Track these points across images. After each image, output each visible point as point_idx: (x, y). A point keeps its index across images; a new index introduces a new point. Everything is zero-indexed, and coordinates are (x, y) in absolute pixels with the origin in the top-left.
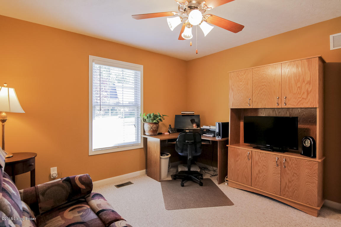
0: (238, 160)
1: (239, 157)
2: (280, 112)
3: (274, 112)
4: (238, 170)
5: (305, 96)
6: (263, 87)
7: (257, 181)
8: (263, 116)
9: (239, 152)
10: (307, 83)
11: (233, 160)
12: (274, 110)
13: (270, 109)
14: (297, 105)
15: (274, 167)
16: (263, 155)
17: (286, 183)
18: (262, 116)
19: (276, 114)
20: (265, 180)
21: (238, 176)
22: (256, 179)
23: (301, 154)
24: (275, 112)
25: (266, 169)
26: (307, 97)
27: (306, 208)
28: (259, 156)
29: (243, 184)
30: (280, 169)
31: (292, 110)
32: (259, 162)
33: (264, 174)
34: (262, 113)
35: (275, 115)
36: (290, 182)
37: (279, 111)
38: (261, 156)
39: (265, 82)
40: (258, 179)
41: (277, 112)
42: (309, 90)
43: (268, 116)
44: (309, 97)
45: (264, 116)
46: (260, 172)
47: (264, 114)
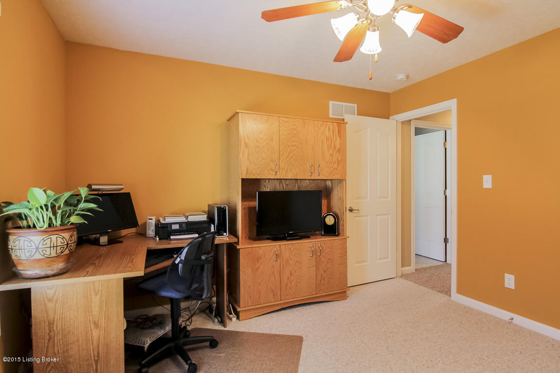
0: (259, 267)
1: (260, 261)
2: (288, 185)
3: (281, 185)
4: (260, 284)
5: (336, 166)
6: (293, 148)
7: (288, 288)
8: (267, 190)
9: (261, 252)
10: (337, 151)
11: (250, 270)
12: (281, 182)
13: (276, 181)
14: (329, 176)
15: (308, 260)
16: (295, 247)
17: (322, 275)
18: (265, 190)
19: (283, 186)
20: (299, 282)
21: (260, 294)
22: (287, 285)
23: (322, 235)
24: (283, 184)
25: (299, 266)
26: (338, 167)
27: (338, 296)
28: (290, 250)
29: (266, 305)
30: (315, 260)
31: (301, 182)
32: (290, 259)
33: (298, 274)
34: (265, 187)
35: (282, 190)
36: (325, 272)
37: (287, 183)
38: (292, 249)
39: (296, 141)
40: (289, 284)
41: (284, 185)
42: (339, 159)
43: (273, 190)
44: (339, 167)
45: (269, 190)
46: (292, 272)
47: (269, 188)
